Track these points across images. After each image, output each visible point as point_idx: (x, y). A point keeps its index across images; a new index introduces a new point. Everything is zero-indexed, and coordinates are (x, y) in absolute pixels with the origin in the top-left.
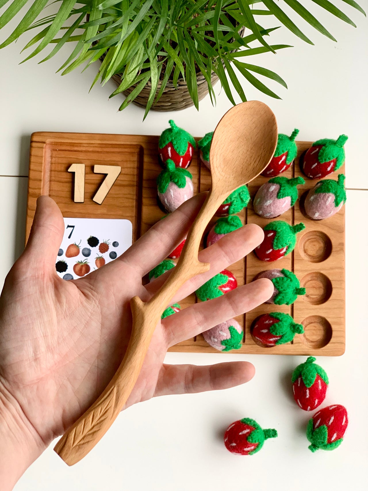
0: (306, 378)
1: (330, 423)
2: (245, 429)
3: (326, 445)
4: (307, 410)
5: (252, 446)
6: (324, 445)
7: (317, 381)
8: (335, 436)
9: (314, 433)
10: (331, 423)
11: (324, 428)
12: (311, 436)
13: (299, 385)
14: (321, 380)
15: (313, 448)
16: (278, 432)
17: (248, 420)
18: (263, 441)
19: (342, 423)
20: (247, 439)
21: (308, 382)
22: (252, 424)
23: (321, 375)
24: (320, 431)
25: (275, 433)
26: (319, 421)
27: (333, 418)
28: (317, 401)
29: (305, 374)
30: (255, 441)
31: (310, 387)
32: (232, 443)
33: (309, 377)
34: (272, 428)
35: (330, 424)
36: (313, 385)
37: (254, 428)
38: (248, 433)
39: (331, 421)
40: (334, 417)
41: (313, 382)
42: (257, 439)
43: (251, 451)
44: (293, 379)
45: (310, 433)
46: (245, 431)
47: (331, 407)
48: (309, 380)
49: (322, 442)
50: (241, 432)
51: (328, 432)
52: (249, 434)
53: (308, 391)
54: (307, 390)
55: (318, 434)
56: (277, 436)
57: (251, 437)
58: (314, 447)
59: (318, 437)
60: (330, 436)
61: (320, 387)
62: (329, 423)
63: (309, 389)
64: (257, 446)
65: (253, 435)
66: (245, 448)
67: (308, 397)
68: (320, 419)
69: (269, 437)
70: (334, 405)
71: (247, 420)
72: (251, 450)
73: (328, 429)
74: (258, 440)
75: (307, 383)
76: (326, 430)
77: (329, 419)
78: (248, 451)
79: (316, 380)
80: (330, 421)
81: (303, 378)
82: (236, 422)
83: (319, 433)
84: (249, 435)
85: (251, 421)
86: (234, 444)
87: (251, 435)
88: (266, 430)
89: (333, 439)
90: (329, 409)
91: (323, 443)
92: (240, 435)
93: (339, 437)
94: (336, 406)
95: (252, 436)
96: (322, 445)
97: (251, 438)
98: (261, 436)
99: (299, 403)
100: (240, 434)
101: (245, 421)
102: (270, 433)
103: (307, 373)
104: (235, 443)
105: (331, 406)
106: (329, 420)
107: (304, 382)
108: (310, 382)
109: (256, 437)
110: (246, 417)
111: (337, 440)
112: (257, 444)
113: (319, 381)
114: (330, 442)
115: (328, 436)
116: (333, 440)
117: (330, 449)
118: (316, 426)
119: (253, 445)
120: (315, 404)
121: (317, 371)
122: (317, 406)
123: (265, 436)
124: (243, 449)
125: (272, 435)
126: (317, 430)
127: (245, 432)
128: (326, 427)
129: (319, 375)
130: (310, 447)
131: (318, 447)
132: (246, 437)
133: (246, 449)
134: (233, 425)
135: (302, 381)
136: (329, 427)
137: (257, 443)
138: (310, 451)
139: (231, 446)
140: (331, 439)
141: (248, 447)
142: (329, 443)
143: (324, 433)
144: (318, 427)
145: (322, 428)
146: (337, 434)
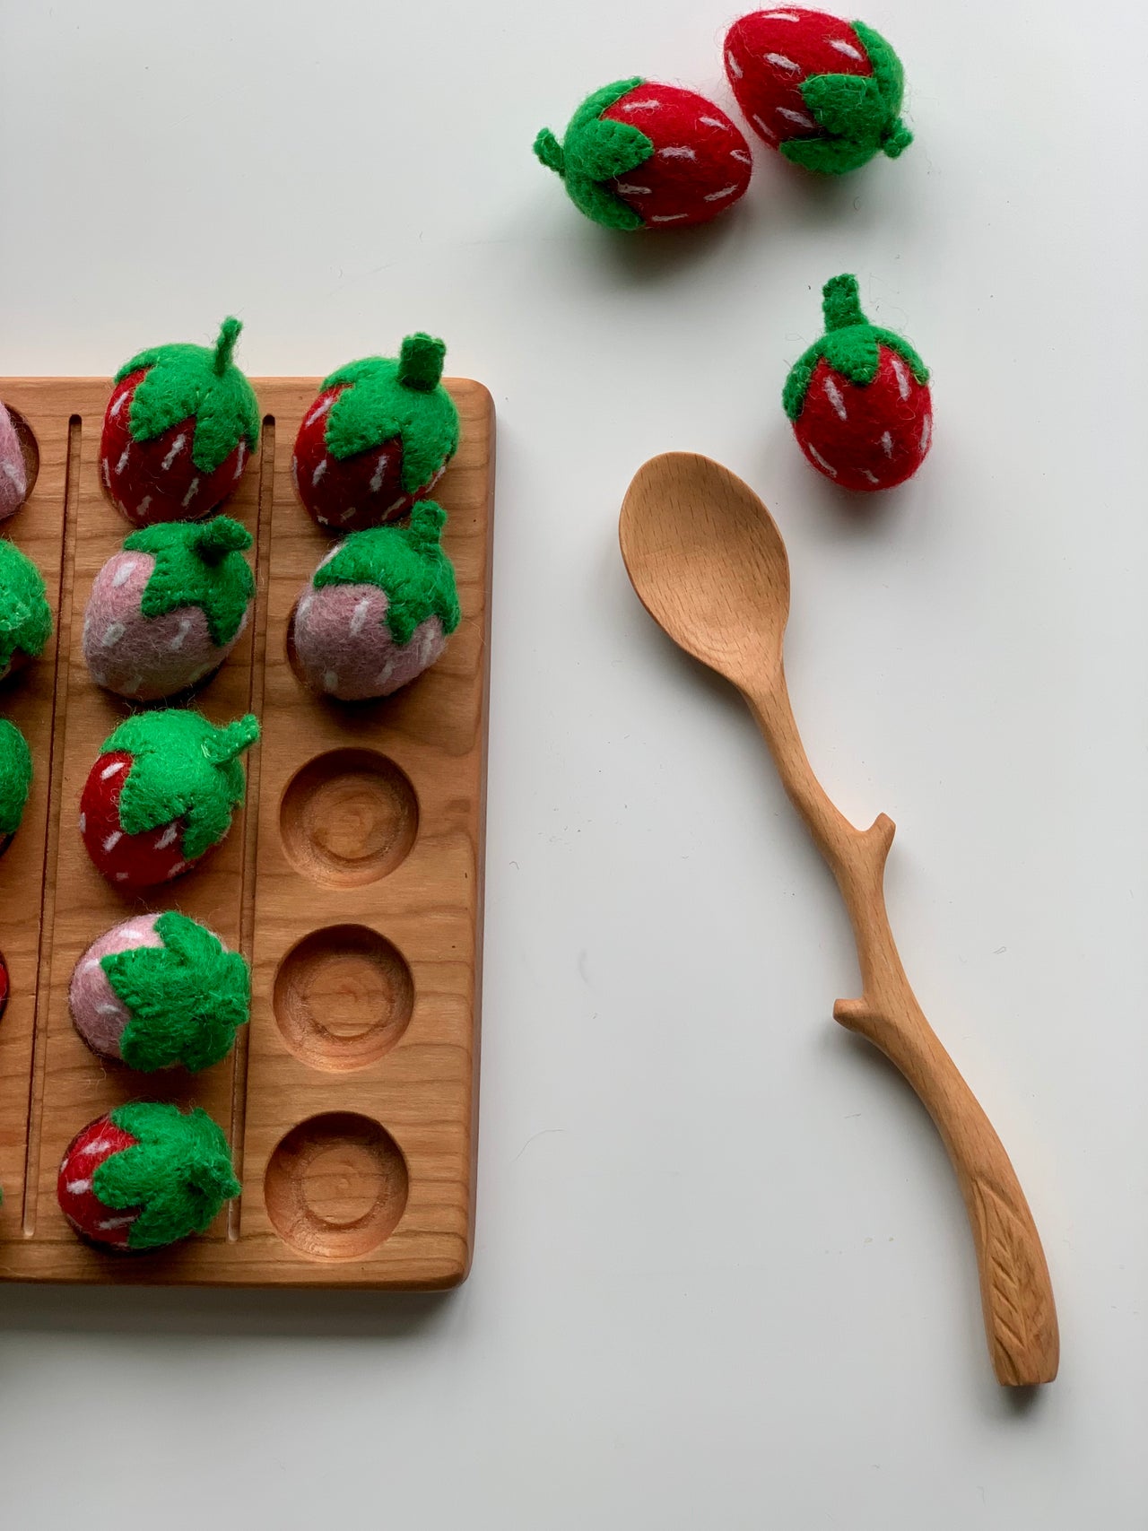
0: (617, 160)
1: (792, 66)
2: (826, 395)
3: (879, 82)
4: (748, 168)
5: (890, 365)
6: (881, 90)
7: (625, 117)
8: (840, 45)
9: (835, 129)
10: (791, 63)
11: (810, 90)
12: (846, 146)
13: (648, 191)
14: (624, 100)
15: (893, 138)
16: (837, 273)
17: (788, 394)
18: (874, 329)
19: (790, 22)
20: (860, 385)
21: (631, 149)
22: (804, 373)
23: (604, 105)
24: (823, 103)
25: (838, 283)
26: (788, 113)
27: (773, 58)
28: (707, 120)
29: (600, 162)
30: (871, 352)
31: (650, 142)
32: (881, 447)
33: (613, 145)
34: (822, 298)
35: (797, 65)
36: (643, 132)
37: (821, 362)
38: (838, 385)
39: (784, 62)
40: (770, 52)
41: (631, 129)
42: (861, 346)
43: (911, 371)
44: (627, 220)
45: (837, 152)
46: (831, 395)
47: (733, 73)
48: (622, 147)
49: (867, 95)
50: (836, 412)
51: (826, 73)
52: (842, 377)
53: (668, 152)
54: (661, 155)
55: (835, 112)
56: (853, 276)
57: (856, 368)
58: (889, 137)
59: (849, 113)
60: (843, 63)
61: (653, 104)
62: (790, 71)
63: (659, 144)
64: (891, 347)
65: (848, 360)
66: (898, 392)
67: (691, 154)
68: (780, 109)
69: (854, 306)
70: (727, 61)
71: (791, 396)
72: (908, 372)
73: (816, 71)
74: (866, 342)
75: (636, 154)
76: (818, 78)
77: (776, 71)
78: (912, 382)
79: (622, 119)
80: (786, 66)
81: (616, 170)
82: (799, 439)
83: (832, 109)
84: (848, 376)
85: (793, 379)
86: (887, 439)
87: (846, 368)
88: (826, 322)
89: (855, 54)
90: (739, 80)
91: (870, 94)
92: (848, 414)
93: (848, 32)
94: (730, 53)
95: (850, 365)
96: (879, 97)
97: (858, 371)
98: (850, 334)
99: (722, 194)
100: (843, 414)
101: (793, 402)
102: (842, 306)
103: (598, 158)
104: (882, 434)
105: (730, 72)
106: (783, 70)
107: (630, 166)
108: (632, 141)
109: (853, 351)
110: (779, 400)
111: (856, 39)
112: (883, 350)
113: (628, 107)
114: (867, 66)
115: (845, 72)
116: (860, 53)
117: (894, 69)
118: (809, 125)
119: (886, 361)
120: (718, 127)
121: (588, 120)
122: (725, 120)
123: (851, 323)
124: (904, 402)
125: (848, 295)
126: (821, 115)
127: (833, 393)
128: (807, 82)
129: (604, 109)
130: (893, 154)
131: (891, 118)
132: (854, 388)
133: (904, 391)
134: (812, 449)
135: (627, 177)
136: (808, 71)
137: (877, 348)
138: (908, 152)
139: (895, 450)
140: (856, 60)
141: (896, 382)
142: (871, 71)
143: (834, 87)
144: (809, 114)
145: (812, 96)
146: (834, 38)
